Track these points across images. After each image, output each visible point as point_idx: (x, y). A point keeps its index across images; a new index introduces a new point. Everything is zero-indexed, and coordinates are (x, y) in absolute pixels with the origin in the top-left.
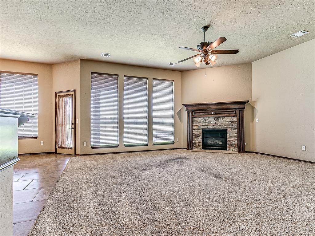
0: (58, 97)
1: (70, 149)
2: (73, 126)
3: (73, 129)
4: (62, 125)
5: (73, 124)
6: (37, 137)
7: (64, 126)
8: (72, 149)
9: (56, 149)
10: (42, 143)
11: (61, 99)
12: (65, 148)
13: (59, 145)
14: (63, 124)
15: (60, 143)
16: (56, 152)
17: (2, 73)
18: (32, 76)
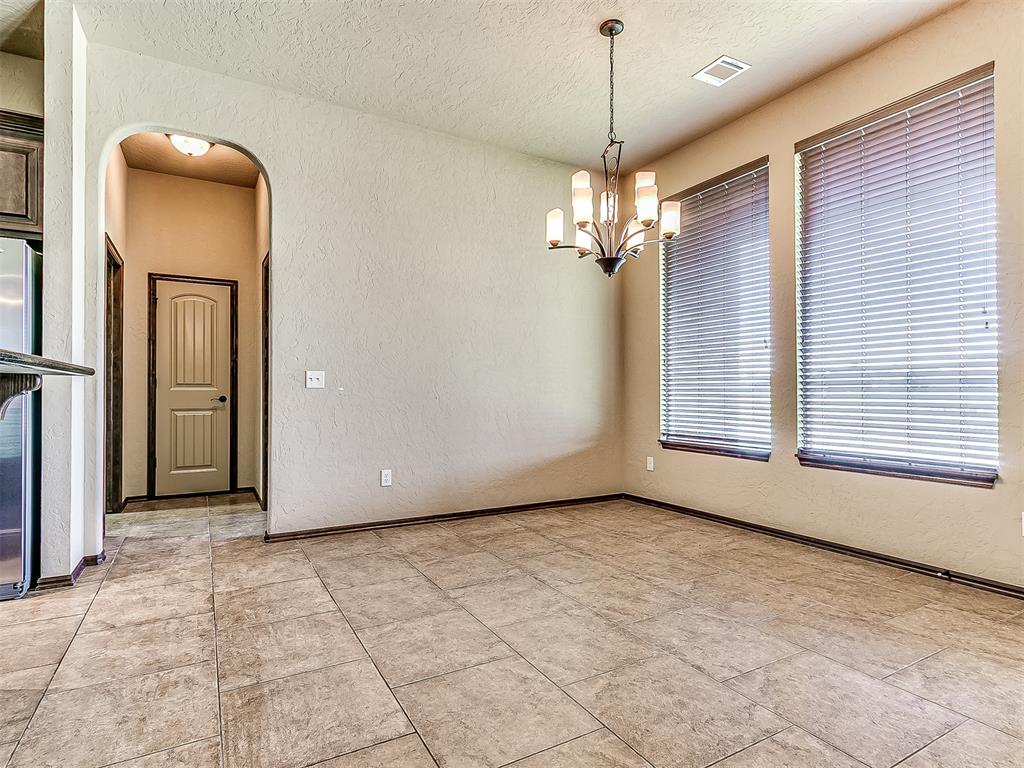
6: (992, 480)
17: (808, 150)
18: (959, 92)
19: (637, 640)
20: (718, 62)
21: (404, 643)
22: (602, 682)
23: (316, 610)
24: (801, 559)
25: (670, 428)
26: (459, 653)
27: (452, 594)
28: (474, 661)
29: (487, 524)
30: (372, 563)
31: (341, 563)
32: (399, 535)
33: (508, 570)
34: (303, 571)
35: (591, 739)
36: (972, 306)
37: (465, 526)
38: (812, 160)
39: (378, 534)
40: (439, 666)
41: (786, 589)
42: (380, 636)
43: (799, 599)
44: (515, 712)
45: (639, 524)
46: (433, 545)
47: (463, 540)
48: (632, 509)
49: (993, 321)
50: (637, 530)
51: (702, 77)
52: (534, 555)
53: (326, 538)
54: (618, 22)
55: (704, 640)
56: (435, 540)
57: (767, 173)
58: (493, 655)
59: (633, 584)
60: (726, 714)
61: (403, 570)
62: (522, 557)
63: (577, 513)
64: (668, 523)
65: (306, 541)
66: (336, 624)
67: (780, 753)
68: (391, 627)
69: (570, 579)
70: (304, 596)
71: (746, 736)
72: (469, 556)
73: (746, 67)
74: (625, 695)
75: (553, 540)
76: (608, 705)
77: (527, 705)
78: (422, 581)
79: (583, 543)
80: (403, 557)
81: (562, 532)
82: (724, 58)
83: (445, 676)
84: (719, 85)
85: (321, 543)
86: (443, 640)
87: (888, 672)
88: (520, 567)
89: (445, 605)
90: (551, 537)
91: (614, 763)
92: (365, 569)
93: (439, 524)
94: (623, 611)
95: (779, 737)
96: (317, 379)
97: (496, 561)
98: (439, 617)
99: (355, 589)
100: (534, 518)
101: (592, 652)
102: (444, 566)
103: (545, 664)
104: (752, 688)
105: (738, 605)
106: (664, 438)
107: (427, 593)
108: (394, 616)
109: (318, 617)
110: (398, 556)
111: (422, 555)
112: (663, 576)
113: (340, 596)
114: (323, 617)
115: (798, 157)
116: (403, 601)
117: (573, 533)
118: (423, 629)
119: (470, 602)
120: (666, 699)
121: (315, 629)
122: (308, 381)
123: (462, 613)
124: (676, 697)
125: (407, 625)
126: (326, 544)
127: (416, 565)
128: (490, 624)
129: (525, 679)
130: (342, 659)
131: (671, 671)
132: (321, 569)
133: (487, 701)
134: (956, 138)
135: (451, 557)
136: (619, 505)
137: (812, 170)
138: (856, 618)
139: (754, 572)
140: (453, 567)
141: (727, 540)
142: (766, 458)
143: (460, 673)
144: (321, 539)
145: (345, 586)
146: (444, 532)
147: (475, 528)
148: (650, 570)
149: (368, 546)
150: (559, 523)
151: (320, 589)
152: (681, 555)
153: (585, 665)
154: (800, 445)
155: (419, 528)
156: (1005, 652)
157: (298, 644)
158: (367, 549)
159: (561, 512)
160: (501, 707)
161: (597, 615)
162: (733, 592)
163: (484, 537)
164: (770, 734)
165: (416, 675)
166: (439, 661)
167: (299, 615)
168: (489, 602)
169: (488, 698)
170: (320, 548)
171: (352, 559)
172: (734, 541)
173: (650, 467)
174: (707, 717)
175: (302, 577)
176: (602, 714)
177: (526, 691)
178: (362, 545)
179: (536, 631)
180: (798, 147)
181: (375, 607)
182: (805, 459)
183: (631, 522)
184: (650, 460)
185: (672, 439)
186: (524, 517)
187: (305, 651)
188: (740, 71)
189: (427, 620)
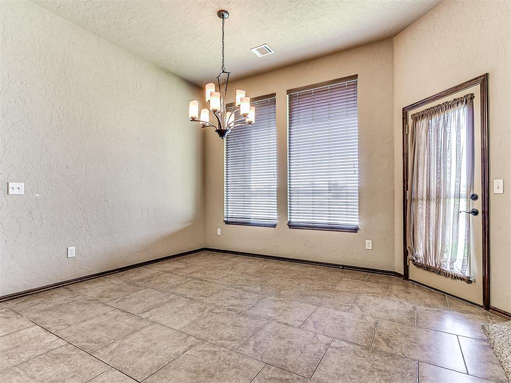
0: (410, 121)
1: (462, 279)
2: (478, 205)
3: (475, 213)
4: (429, 199)
5: (474, 197)
6: (356, 230)
7: (438, 203)
8: (469, 282)
9: (406, 268)
10: (369, 244)
11: (422, 124)
12: (439, 272)
13: (416, 258)
14: (433, 195)
15: (420, 253)
16: (406, 276)
17: (292, 94)
18: (346, 83)
19: (254, 318)
20: (263, 46)
21: (131, 352)
22: (252, 343)
23: (50, 348)
24: (293, 268)
25: (229, 214)
26: (169, 349)
27: (144, 316)
28: (182, 351)
29: (139, 272)
30: (74, 308)
31: (50, 312)
32: (84, 287)
33: (168, 296)
34: (21, 323)
35: (264, 372)
36: (350, 165)
37: (126, 276)
38: (293, 99)
39: (67, 289)
40: (162, 359)
41: (296, 282)
42: (111, 352)
43: (302, 285)
44: (221, 371)
45: (219, 262)
46: (112, 290)
47: (130, 283)
48: (212, 255)
49: (357, 171)
50: (220, 265)
51: (254, 51)
52: (177, 286)
53: (26, 298)
54: (227, 12)
55: (281, 311)
56: (111, 286)
57: (275, 101)
58: (190, 344)
59: (236, 291)
60: (309, 341)
61: (100, 309)
62: (171, 288)
63: (186, 260)
64: (231, 260)
65: (9, 302)
66: (73, 353)
67: (337, 351)
68: (115, 345)
69: (204, 295)
70: (32, 341)
71: (322, 348)
72: (140, 292)
73: (273, 52)
74: (265, 345)
75: (183, 276)
76: (261, 353)
77: (225, 366)
78: (119, 312)
79: (199, 275)
80: (96, 300)
81: (184, 271)
82: (266, 45)
83: (170, 364)
84: (260, 57)
85: (24, 301)
86: (155, 344)
87: (348, 308)
88: (174, 293)
89: (143, 324)
90: (181, 274)
91: (281, 380)
92: (72, 313)
93: (108, 276)
94: (239, 305)
95: (332, 345)
96: (17, 188)
97: (157, 292)
98: (144, 331)
99: (72, 327)
100: (165, 265)
101: (238, 329)
102: (127, 301)
103: (221, 341)
104: (310, 326)
105: (283, 292)
106: (226, 219)
107: (126, 319)
108: (114, 337)
109: (55, 352)
110: (92, 300)
111: (108, 297)
112: (245, 285)
113: (63, 333)
114: (59, 351)
115: (288, 95)
116: (114, 327)
117: (191, 271)
118: (138, 341)
119: (157, 318)
120: (283, 342)
121: (57, 361)
122: (10, 190)
123: (156, 325)
124: (287, 340)
125: (126, 341)
126: (29, 302)
127: (108, 304)
128: (177, 328)
129: (215, 352)
130: (93, 374)
131: (277, 329)
132: (35, 319)
133: (203, 371)
134: (345, 100)
135: (128, 295)
136: (204, 254)
137: (294, 103)
138: (325, 289)
139: (280, 277)
140: (134, 301)
141: (261, 264)
142: (274, 226)
143: (177, 360)
144: (23, 299)
145: (63, 327)
146: (114, 282)
147: (132, 275)
148: (239, 283)
149: (64, 298)
150: (180, 266)
151: (43, 333)
152: (247, 274)
153: (239, 336)
154: (289, 220)
155: (96, 281)
156: (373, 292)
157: (51, 374)
158: (65, 300)
159: (177, 260)
160: (212, 371)
161: (229, 310)
162: (278, 287)
163: (142, 280)
164: (328, 345)
165: (151, 369)
166: (160, 357)
167: (36, 354)
168: (168, 315)
169: (202, 368)
170: (24, 305)
171: (57, 308)
172: (264, 265)
173: (219, 233)
174: (303, 345)
175: (22, 328)
176: (261, 358)
177: (220, 359)
178: (60, 298)
179: (204, 325)
180: (289, 92)
181: (96, 335)
182: (291, 226)
183: (215, 262)
184: (219, 230)
185: (229, 220)
186: (159, 266)
187: (60, 377)
188: (270, 53)
189: (137, 335)
